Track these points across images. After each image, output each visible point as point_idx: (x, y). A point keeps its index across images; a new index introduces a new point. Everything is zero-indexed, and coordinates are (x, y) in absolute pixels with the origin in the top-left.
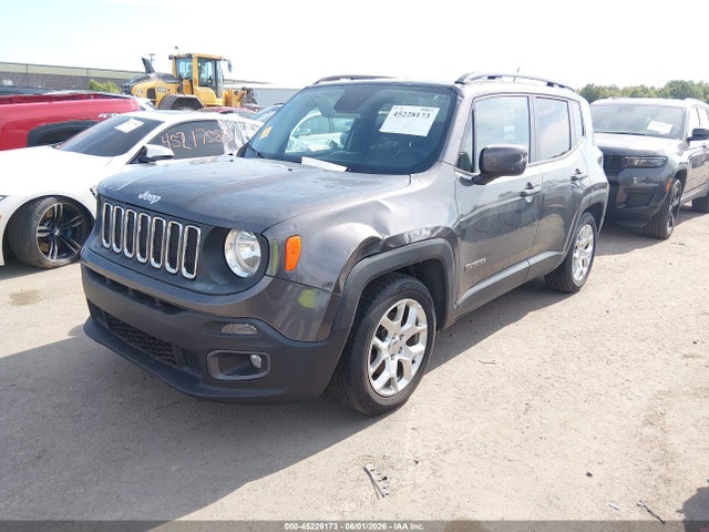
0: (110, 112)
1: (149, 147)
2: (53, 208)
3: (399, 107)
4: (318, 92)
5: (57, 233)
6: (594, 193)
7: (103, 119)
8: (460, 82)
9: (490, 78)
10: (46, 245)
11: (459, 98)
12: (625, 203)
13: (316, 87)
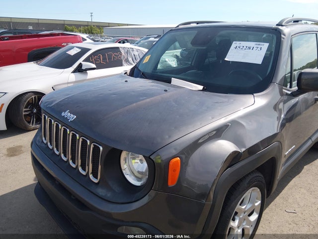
0: (67, 42)
1: (84, 63)
2: (32, 98)
3: (238, 42)
4: (178, 33)
5: (35, 111)
7: (64, 46)
8: (280, 24)
9: (294, 22)
10: (29, 117)
11: (283, 36)
13: (177, 29)
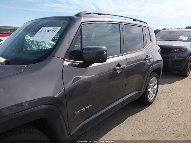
6: (155, 65)
12: (172, 65)
